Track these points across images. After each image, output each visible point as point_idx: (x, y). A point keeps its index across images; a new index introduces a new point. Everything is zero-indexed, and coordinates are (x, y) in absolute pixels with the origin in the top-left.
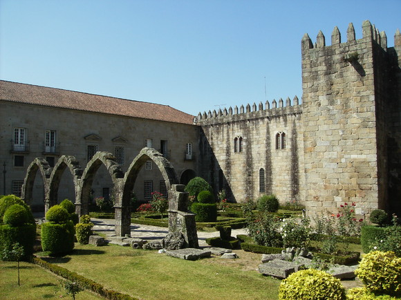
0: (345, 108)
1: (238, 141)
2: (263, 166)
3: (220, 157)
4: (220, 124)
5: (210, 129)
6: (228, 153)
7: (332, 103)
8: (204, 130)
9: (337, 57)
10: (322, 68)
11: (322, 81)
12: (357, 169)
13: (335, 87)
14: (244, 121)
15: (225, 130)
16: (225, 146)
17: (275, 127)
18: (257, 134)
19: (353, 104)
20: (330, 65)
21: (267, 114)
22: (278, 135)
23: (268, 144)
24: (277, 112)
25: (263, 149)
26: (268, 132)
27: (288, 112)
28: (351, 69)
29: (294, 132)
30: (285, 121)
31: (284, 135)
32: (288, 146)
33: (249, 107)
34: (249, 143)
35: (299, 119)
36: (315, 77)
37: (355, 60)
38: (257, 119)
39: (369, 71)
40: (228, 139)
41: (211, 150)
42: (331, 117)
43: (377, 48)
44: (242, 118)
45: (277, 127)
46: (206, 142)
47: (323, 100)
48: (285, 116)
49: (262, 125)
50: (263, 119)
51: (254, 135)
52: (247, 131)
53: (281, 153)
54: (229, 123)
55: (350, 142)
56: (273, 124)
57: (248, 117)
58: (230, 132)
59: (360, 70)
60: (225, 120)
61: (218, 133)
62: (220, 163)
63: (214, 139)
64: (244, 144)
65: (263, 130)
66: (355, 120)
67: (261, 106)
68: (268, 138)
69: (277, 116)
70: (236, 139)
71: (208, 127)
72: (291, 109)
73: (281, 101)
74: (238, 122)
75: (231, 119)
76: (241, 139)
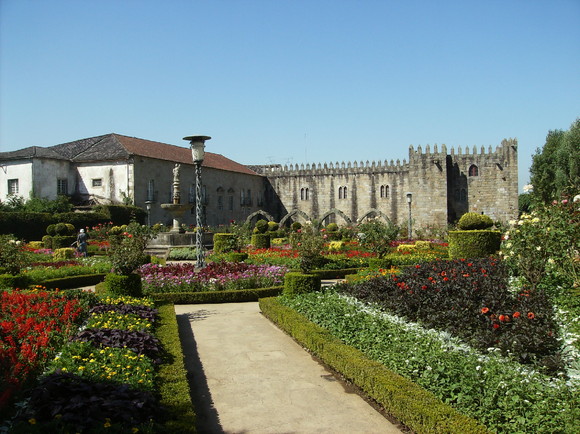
0: (433, 187)
1: (305, 191)
2: (328, 210)
3: (287, 204)
4: (286, 177)
5: (277, 180)
6: (295, 200)
7: (425, 183)
8: (270, 180)
9: (428, 160)
10: (420, 165)
11: (420, 171)
12: (438, 216)
13: (428, 176)
15: (292, 182)
16: (292, 194)
18: (323, 186)
19: (436, 184)
20: (424, 164)
21: (332, 172)
22: (340, 188)
23: (332, 195)
24: (340, 171)
25: (328, 198)
26: (332, 185)
27: (349, 172)
28: (436, 167)
29: (354, 187)
31: (345, 188)
32: (349, 197)
33: (314, 165)
34: (315, 193)
35: (358, 178)
36: (417, 168)
37: (437, 165)
38: (322, 175)
39: (445, 170)
40: (295, 189)
41: (278, 198)
42: (425, 190)
43: (449, 158)
44: (308, 173)
45: (339, 183)
46: (272, 190)
47: (421, 181)
48: (347, 175)
49: (327, 181)
50: (327, 175)
51: (320, 187)
52: (314, 184)
53: (343, 202)
54: (296, 177)
55: (434, 203)
56: (336, 180)
57: (314, 172)
58: (297, 183)
59: (440, 168)
60: (291, 174)
61: (285, 183)
62: (286, 208)
63: (281, 189)
64: (310, 194)
65: (327, 184)
66: (437, 192)
67: (325, 165)
68: (332, 190)
69: (340, 175)
70: (302, 190)
71: (273, 178)
72: (352, 170)
73: (343, 163)
74: (304, 176)
75: (297, 174)
76: (307, 190)
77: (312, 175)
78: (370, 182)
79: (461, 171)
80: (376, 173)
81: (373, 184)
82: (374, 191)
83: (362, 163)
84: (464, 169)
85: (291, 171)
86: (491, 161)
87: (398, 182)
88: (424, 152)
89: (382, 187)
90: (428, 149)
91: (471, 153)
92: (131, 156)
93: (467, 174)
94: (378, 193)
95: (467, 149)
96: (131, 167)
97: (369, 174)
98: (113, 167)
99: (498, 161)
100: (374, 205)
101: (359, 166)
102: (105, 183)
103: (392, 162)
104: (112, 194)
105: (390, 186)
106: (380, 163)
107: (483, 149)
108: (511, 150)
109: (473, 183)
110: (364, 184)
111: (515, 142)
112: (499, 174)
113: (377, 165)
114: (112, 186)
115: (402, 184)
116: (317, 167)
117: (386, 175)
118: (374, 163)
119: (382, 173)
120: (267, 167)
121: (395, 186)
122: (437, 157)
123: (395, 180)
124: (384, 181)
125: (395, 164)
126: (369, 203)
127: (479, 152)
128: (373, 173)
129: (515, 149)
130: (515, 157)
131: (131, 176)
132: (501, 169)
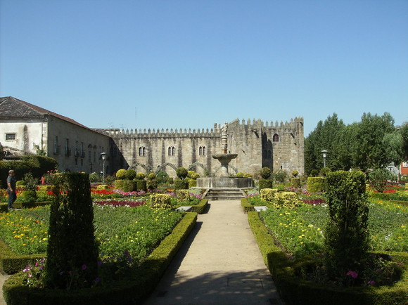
0: (252, 148)
1: (142, 149)
2: (160, 164)
3: (129, 159)
4: (128, 138)
5: (120, 141)
6: (134, 156)
7: (247, 145)
8: (115, 141)
9: (249, 130)
10: (244, 132)
13: (249, 140)
14: (147, 138)
15: (132, 142)
16: (132, 151)
17: (168, 143)
18: (156, 146)
19: (255, 147)
20: (247, 132)
21: (163, 136)
22: (170, 148)
23: (163, 153)
24: (170, 135)
25: (160, 155)
26: (163, 146)
27: (176, 136)
28: (254, 135)
29: (180, 147)
30: (175, 140)
31: (173, 148)
32: (176, 154)
33: (149, 130)
34: (150, 151)
35: (183, 140)
37: (255, 133)
38: (156, 138)
39: (260, 136)
40: (134, 148)
41: (121, 154)
44: (145, 136)
45: (169, 144)
46: (117, 148)
48: (174, 138)
49: (160, 143)
50: (160, 138)
51: (154, 147)
52: (149, 144)
53: (171, 158)
54: (135, 139)
55: (253, 160)
56: (167, 142)
57: (149, 136)
58: (136, 143)
59: (257, 135)
60: (132, 136)
61: (126, 143)
62: (128, 162)
63: (124, 148)
64: (146, 151)
65: (160, 145)
66: (255, 152)
67: (158, 131)
68: (164, 149)
69: (170, 138)
70: (140, 148)
71: (117, 139)
72: (178, 134)
73: (172, 130)
74: (142, 138)
75: (136, 136)
76: (144, 148)
77: (148, 138)
78: (191, 144)
79: (268, 138)
80: (196, 138)
81: (194, 146)
82: (194, 151)
83: (185, 130)
84: (270, 137)
85: (132, 134)
86: (287, 131)
87: (212, 145)
88: (246, 124)
89: (200, 148)
90: (249, 122)
91: (274, 125)
92: (46, 116)
93: (272, 140)
94: (198, 152)
95: (272, 123)
96: (45, 125)
97: (191, 138)
98: (27, 124)
99: (291, 132)
100: (194, 160)
101: (183, 132)
102: (19, 137)
103: (208, 130)
104: (26, 147)
105: (206, 147)
106: (199, 130)
107: (281, 123)
108: (300, 124)
109: (276, 146)
110: (188, 145)
111: (302, 119)
112: (292, 141)
113: (196, 132)
114: (26, 139)
115: (215, 146)
116: (152, 132)
117: (203, 139)
118: (194, 131)
119: (201, 138)
120: (112, 130)
121: (209, 147)
122: (255, 128)
123: (209, 143)
124: (202, 143)
125: (210, 131)
126: (191, 159)
127: (279, 125)
128: (194, 138)
129: (302, 124)
130: (302, 129)
131: (45, 132)
132: (294, 137)
